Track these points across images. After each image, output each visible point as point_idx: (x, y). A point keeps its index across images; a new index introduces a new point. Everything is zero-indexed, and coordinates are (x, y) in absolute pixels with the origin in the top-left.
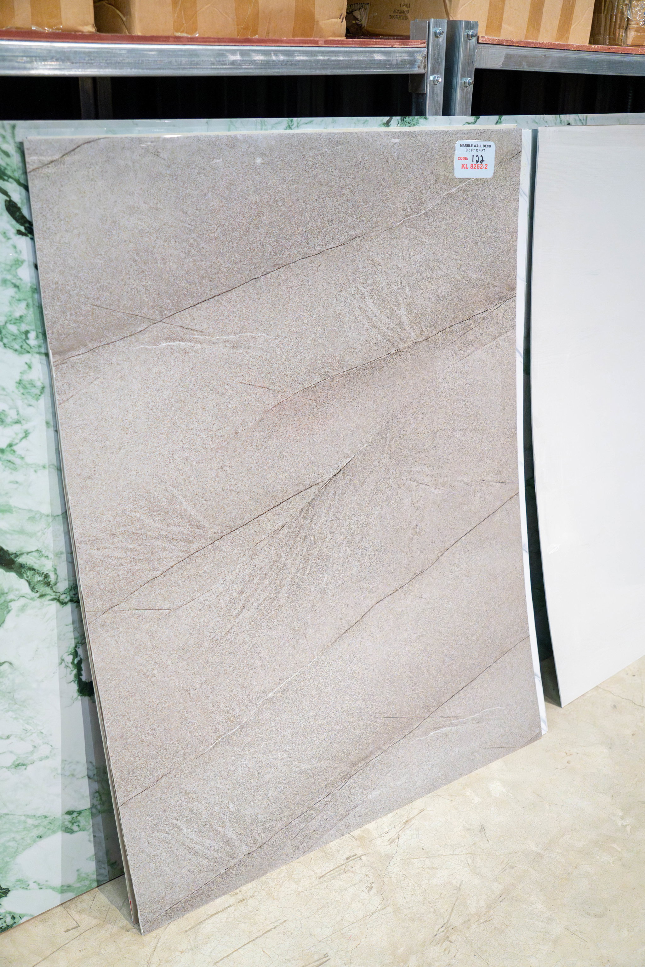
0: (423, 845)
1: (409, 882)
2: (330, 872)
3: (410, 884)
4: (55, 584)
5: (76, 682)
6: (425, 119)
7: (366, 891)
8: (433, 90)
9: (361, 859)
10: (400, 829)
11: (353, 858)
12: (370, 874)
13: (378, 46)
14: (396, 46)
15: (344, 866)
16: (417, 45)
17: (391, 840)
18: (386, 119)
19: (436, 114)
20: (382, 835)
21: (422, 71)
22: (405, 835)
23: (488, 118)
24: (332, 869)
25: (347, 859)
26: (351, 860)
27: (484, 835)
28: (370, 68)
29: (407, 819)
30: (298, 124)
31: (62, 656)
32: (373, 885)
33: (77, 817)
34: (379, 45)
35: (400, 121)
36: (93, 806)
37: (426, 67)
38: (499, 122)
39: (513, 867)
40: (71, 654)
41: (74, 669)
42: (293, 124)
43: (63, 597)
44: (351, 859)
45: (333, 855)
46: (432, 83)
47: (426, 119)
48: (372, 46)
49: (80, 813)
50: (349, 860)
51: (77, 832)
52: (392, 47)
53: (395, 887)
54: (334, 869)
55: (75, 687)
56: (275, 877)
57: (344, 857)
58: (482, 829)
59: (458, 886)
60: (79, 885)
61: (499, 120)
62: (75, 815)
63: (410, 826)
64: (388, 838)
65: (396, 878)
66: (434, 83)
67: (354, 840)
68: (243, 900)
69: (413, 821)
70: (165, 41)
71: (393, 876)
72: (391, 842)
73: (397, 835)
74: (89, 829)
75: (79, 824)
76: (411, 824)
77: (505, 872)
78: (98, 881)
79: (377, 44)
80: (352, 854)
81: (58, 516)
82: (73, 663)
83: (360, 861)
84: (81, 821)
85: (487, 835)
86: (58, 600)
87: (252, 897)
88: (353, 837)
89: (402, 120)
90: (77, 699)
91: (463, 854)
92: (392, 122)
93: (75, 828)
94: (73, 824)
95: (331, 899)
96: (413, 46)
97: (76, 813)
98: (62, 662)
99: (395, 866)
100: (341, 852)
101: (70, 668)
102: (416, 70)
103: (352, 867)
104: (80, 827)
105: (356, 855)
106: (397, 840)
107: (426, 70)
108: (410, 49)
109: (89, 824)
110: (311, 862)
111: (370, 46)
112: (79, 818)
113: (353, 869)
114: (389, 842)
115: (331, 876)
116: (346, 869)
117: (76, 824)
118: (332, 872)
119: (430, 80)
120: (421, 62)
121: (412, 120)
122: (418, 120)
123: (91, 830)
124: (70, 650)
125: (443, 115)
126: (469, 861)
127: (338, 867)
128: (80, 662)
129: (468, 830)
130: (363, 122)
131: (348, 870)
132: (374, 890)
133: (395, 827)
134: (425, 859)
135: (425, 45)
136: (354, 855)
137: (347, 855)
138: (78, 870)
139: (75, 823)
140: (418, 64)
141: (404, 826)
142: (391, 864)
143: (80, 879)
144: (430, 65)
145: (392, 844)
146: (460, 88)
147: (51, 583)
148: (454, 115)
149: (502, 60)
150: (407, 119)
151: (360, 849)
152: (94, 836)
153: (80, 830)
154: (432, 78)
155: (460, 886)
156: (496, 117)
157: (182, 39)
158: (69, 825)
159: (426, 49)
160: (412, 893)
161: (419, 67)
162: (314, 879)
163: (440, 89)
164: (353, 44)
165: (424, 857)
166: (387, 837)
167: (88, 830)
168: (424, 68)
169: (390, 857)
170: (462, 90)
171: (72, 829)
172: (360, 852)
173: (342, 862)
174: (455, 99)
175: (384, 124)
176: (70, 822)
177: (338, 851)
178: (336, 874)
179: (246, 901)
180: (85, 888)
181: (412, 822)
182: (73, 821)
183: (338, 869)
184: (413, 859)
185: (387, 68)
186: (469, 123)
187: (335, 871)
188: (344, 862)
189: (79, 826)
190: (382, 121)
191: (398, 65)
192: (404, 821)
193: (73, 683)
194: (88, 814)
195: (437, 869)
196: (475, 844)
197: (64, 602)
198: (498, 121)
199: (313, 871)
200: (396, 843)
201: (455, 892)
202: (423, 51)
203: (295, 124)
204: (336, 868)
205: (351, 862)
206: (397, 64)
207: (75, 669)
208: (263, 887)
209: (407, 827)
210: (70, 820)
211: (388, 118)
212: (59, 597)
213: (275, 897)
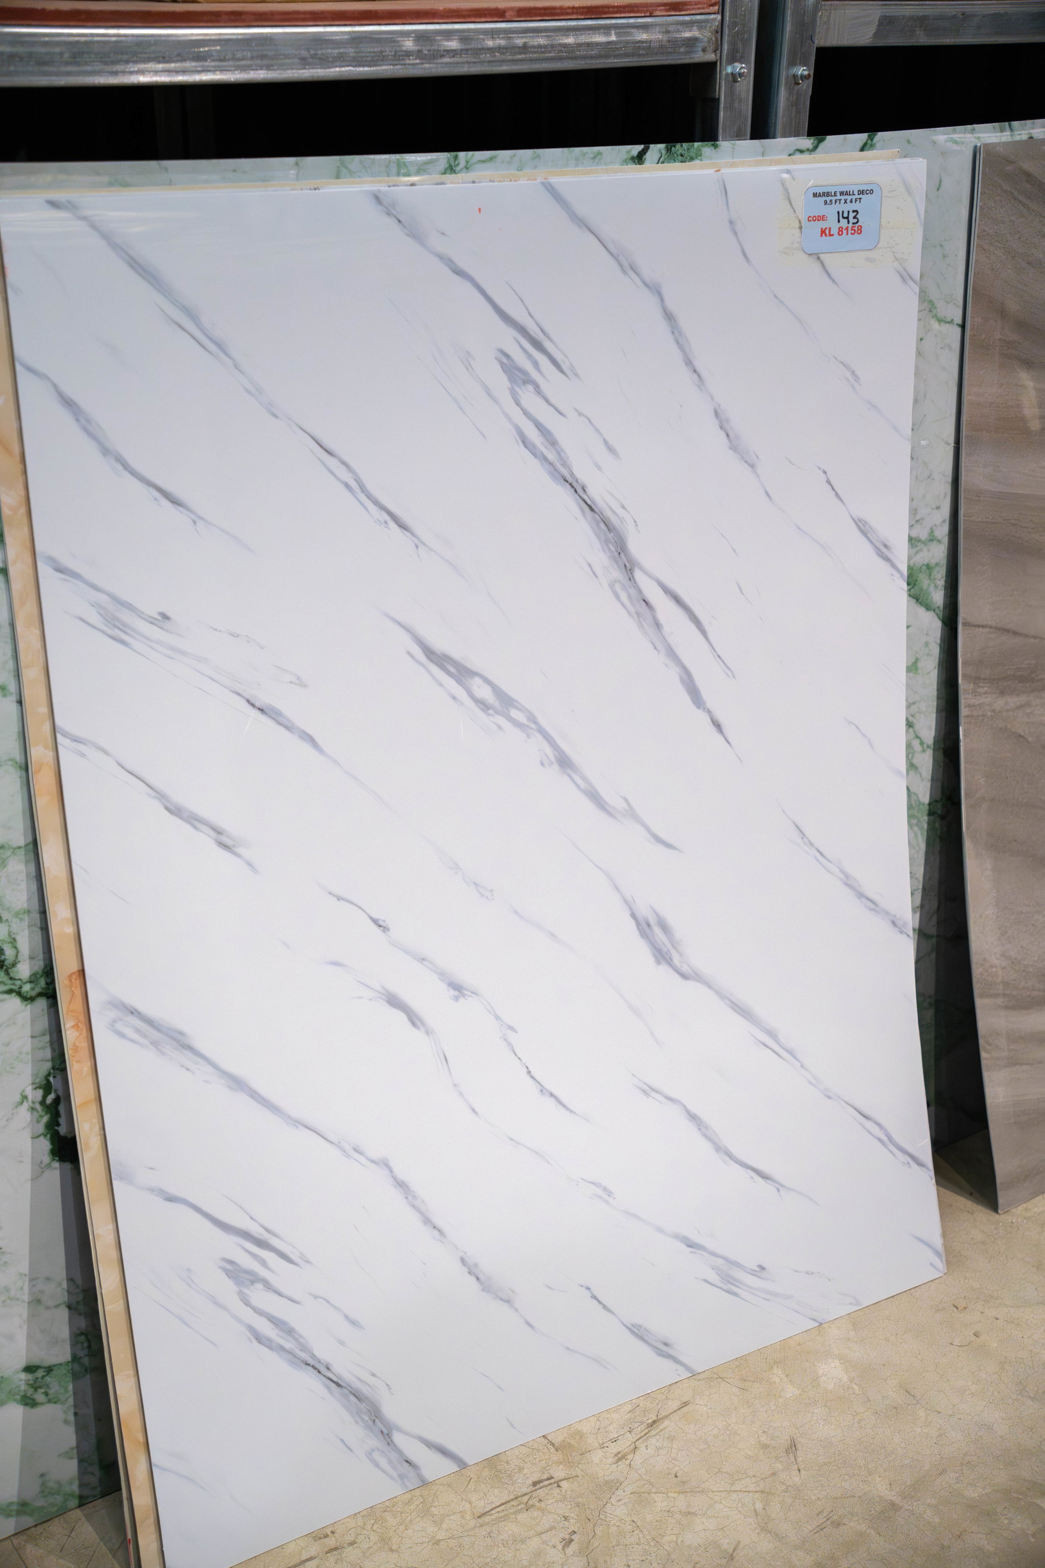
0: (677, 1469)
1: (641, 1536)
2: (499, 1506)
3: (642, 1540)
4: (14, 965)
5: (49, 1136)
6: (713, 148)
7: (560, 1547)
8: (731, 92)
9: (559, 1486)
10: (639, 1436)
11: (546, 1483)
12: (572, 1515)
13: (622, 15)
14: (658, 13)
15: (527, 1497)
16: (699, 9)
17: (619, 1456)
18: (636, 149)
19: (739, 136)
20: (606, 1445)
21: (710, 57)
22: (646, 1446)
23: (845, 139)
24: (503, 1501)
25: (535, 1484)
26: (541, 1488)
27: (793, 1459)
28: (607, 56)
29: (655, 1418)
30: (467, 162)
31: (23, 1091)
32: (573, 1537)
33: (43, 1377)
34: (625, 12)
35: (664, 152)
36: (75, 1358)
37: (718, 48)
38: (868, 146)
39: (837, 1524)
40: (40, 1087)
41: (43, 1114)
42: (458, 164)
43: (27, 988)
44: (541, 1485)
45: (510, 1476)
46: (731, 79)
47: (716, 146)
48: (611, 16)
49: (49, 1370)
50: (538, 1486)
51: (42, 1404)
52: (650, 16)
53: (614, 1543)
54: (509, 1502)
55: (45, 1145)
56: (399, 1509)
57: (530, 1482)
58: (792, 1447)
59: (731, 1551)
60: (41, 1503)
61: (869, 142)
62: (40, 1373)
63: (658, 1430)
64: (615, 1451)
65: (618, 1526)
66: (734, 77)
67: (553, 1450)
68: (336, 1549)
69: (666, 1423)
70: (211, 21)
71: (612, 1523)
72: (619, 1460)
73: (633, 1446)
74: (66, 1399)
75: (48, 1391)
76: (661, 1427)
77: (822, 1532)
78: (81, 1497)
79: (621, 12)
80: (545, 1476)
81: (20, 848)
82: (43, 1103)
83: (557, 1490)
84: (51, 1386)
85: (799, 1460)
86: (19, 994)
87: (352, 1544)
88: (553, 1444)
89: (668, 150)
90: (49, 1166)
91: (749, 1492)
92: (648, 155)
93: (40, 1397)
94: (36, 1389)
95: (493, 1557)
96: (693, 12)
97: (43, 1370)
98: (23, 1102)
99: (620, 1503)
100: (525, 1471)
101: (38, 1112)
102: (699, 57)
103: (540, 1500)
104: (50, 1397)
105: (552, 1478)
106: (630, 1456)
107: (719, 55)
108: (687, 18)
109: (66, 1390)
110: (469, 1487)
111: (607, 16)
112: (48, 1379)
113: (543, 1505)
114: (616, 1458)
115: (501, 1515)
116: (530, 1503)
117: (42, 1390)
118: (503, 1507)
119: (727, 74)
120: (709, 42)
121: (688, 149)
122: (699, 150)
123: (71, 1401)
124: (38, 1080)
125: (752, 138)
126: (759, 1506)
127: (516, 1498)
128: (57, 1101)
129: (765, 1446)
130: (592, 156)
131: (533, 1506)
132: (574, 1547)
133: (630, 1432)
134: (675, 1495)
135: (716, 8)
136: (548, 1479)
137: (535, 1478)
138: (42, 1475)
139: (40, 1387)
140: (701, 44)
141: (647, 1431)
142: (613, 1500)
143: (45, 1491)
144: (726, 47)
145: (620, 1463)
146: (786, 83)
147: (6, 963)
148: (774, 138)
149: (872, 29)
150: (679, 148)
151: (561, 1467)
152: (76, 1414)
153: (49, 1401)
154: (729, 70)
155: (734, 1551)
156: (863, 137)
157: (243, 17)
158: (30, 1392)
159: (719, 17)
160: (643, 1558)
161: (704, 50)
162: (469, 1518)
163: (746, 88)
164: (573, 13)
165: (675, 1492)
166: (614, 1448)
167: (63, 1403)
168: (715, 51)
169: (613, 1486)
170: (790, 91)
171: (33, 1400)
172: (559, 1472)
173: (525, 1490)
174: (776, 108)
175: (633, 159)
176: (31, 1386)
177: (521, 1469)
178: (511, 1511)
179: (340, 1551)
180: (55, 1509)
181: (664, 1425)
182: (37, 1384)
183: (514, 1503)
184: (656, 1493)
185: (640, 55)
186: (801, 151)
187: (509, 1505)
188: (529, 1490)
189: (46, 1394)
190: (629, 152)
191: (662, 49)
192: (650, 1421)
193: (42, 1138)
194: (65, 1372)
195: (694, 1514)
196: (774, 1474)
197: (28, 996)
198: (865, 144)
199: (471, 1503)
200: (628, 1462)
201: (723, 1561)
202: (715, 19)
203: (462, 164)
204: (512, 1500)
205: (541, 1490)
206: (661, 47)
207: (47, 1113)
208: (375, 1527)
209: (653, 1433)
210: (31, 1382)
211: (640, 147)
212: (21, 987)
213: (394, 1548)
